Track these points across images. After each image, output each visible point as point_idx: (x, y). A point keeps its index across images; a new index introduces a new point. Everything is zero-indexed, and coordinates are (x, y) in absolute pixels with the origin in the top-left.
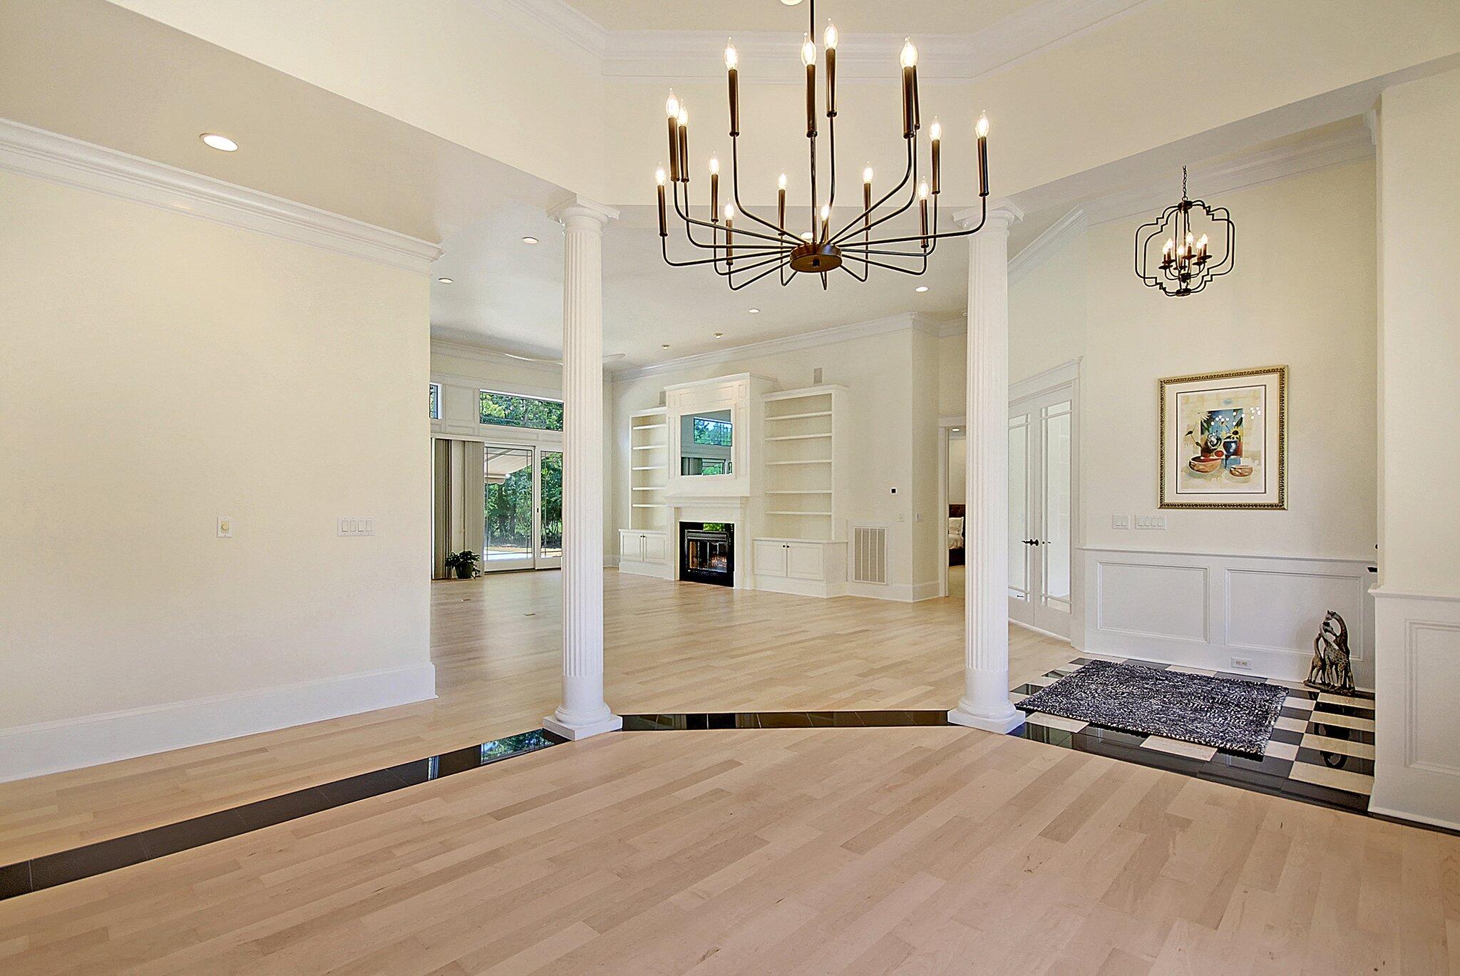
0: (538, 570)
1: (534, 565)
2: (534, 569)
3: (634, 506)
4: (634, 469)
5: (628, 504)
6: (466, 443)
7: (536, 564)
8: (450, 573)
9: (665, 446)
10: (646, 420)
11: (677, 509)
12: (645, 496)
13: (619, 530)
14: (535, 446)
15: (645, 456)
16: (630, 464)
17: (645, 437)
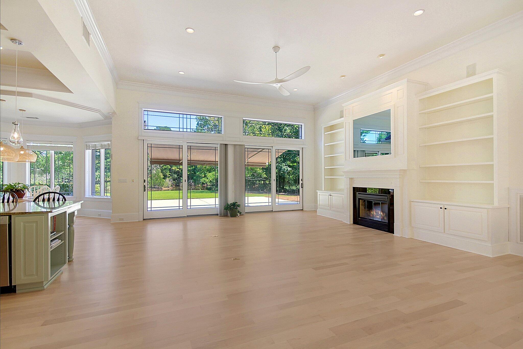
0: (275, 211)
1: (273, 209)
2: (272, 211)
3: (325, 177)
4: (325, 156)
5: (323, 176)
6: (236, 145)
7: (273, 208)
8: (227, 214)
9: (344, 141)
10: (332, 128)
11: (351, 179)
12: (332, 172)
13: (317, 191)
14: (272, 147)
15: (332, 148)
16: (323, 154)
17: (332, 137)
